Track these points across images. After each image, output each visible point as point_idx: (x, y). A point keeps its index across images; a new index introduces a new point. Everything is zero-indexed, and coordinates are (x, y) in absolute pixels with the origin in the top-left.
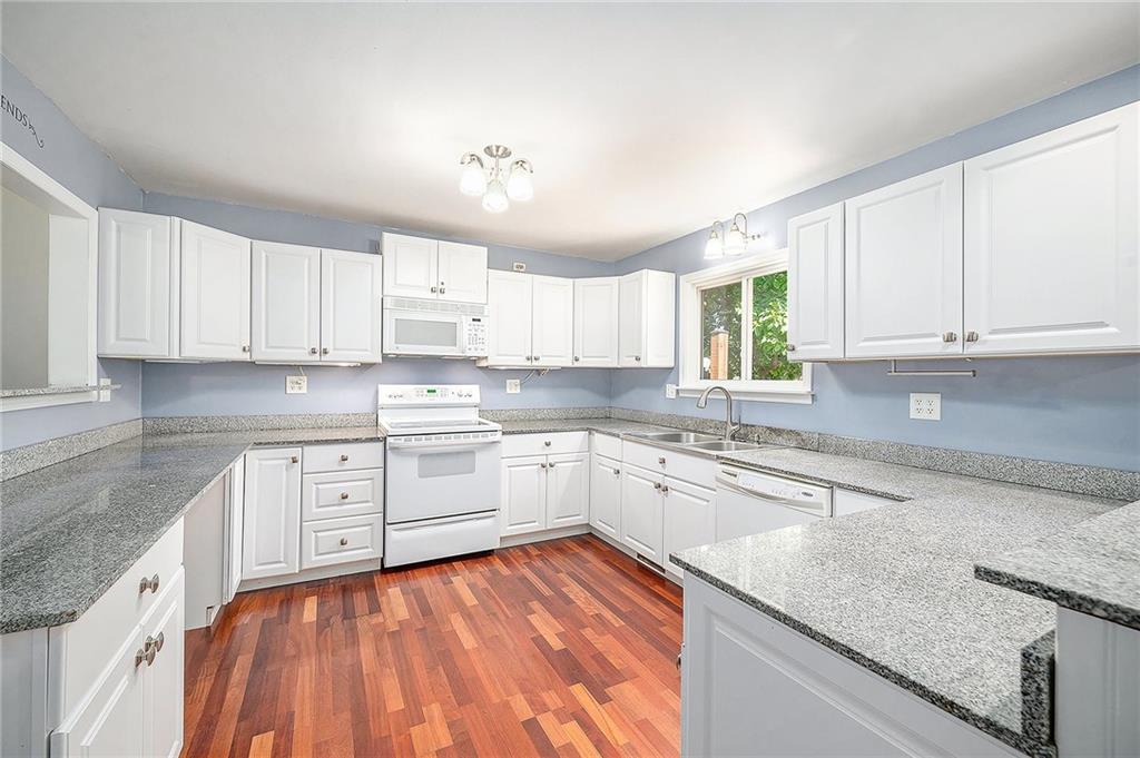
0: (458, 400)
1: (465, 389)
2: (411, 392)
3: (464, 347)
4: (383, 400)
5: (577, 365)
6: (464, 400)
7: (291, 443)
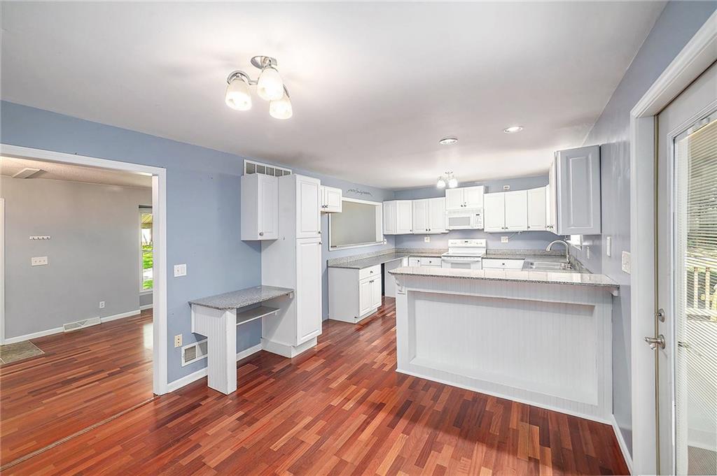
0: (476, 245)
1: (479, 241)
2: (459, 242)
3: (473, 225)
4: (450, 245)
5: (529, 230)
6: (479, 245)
7: (417, 256)
